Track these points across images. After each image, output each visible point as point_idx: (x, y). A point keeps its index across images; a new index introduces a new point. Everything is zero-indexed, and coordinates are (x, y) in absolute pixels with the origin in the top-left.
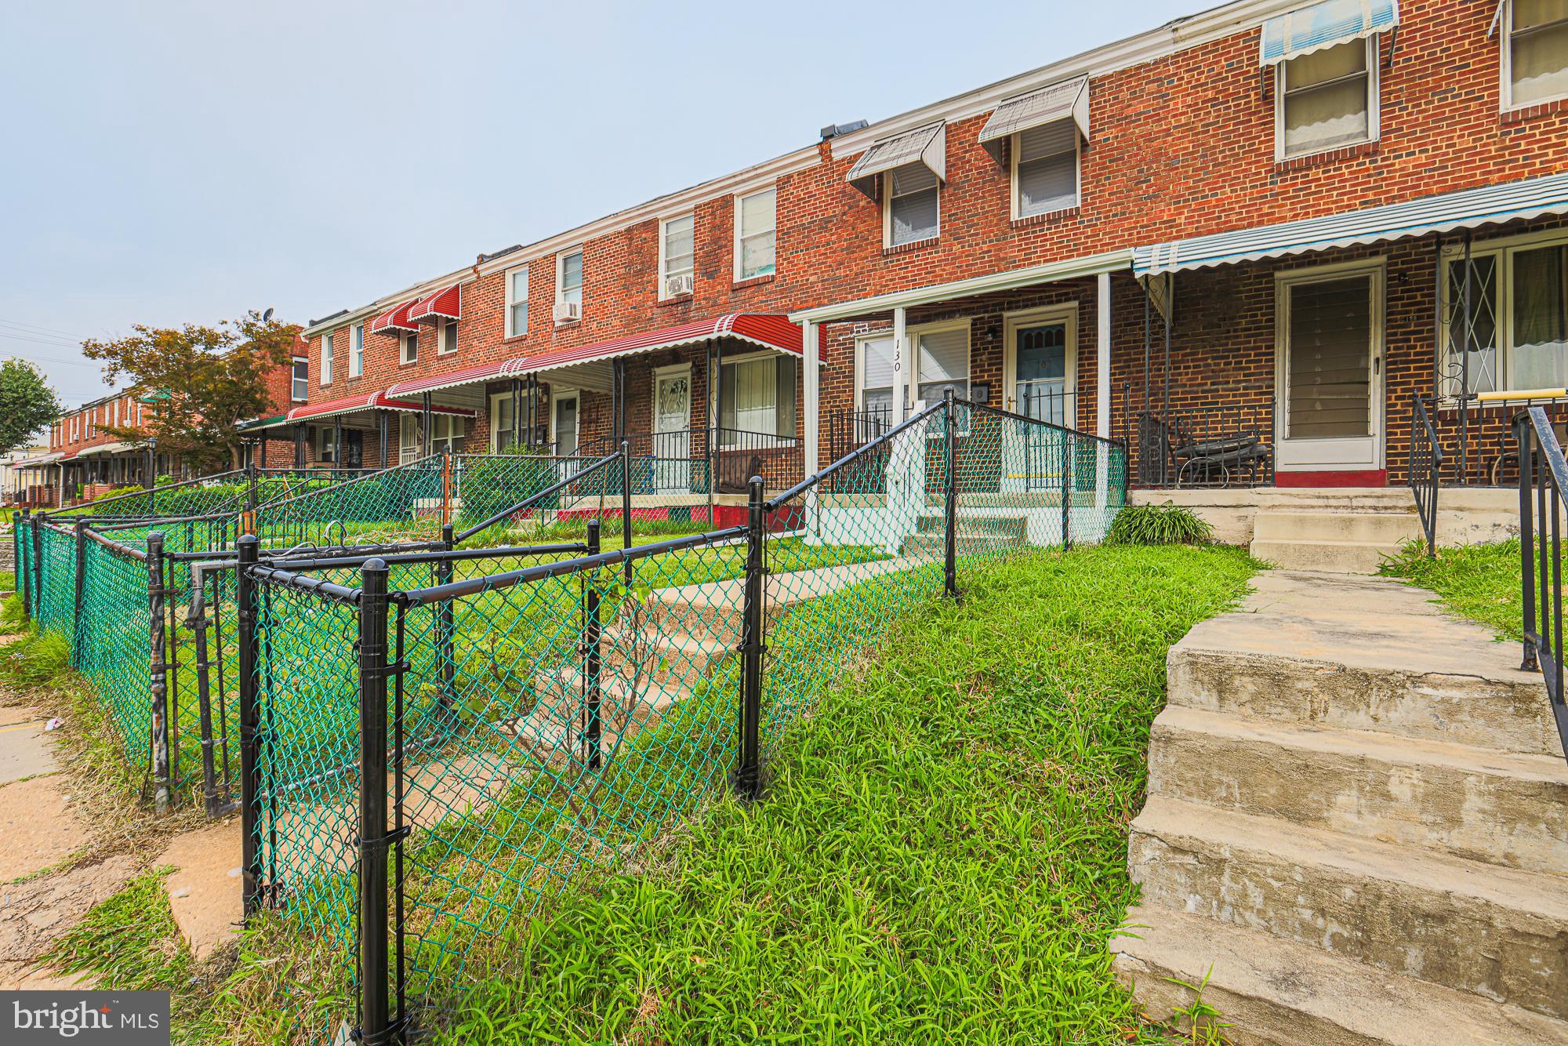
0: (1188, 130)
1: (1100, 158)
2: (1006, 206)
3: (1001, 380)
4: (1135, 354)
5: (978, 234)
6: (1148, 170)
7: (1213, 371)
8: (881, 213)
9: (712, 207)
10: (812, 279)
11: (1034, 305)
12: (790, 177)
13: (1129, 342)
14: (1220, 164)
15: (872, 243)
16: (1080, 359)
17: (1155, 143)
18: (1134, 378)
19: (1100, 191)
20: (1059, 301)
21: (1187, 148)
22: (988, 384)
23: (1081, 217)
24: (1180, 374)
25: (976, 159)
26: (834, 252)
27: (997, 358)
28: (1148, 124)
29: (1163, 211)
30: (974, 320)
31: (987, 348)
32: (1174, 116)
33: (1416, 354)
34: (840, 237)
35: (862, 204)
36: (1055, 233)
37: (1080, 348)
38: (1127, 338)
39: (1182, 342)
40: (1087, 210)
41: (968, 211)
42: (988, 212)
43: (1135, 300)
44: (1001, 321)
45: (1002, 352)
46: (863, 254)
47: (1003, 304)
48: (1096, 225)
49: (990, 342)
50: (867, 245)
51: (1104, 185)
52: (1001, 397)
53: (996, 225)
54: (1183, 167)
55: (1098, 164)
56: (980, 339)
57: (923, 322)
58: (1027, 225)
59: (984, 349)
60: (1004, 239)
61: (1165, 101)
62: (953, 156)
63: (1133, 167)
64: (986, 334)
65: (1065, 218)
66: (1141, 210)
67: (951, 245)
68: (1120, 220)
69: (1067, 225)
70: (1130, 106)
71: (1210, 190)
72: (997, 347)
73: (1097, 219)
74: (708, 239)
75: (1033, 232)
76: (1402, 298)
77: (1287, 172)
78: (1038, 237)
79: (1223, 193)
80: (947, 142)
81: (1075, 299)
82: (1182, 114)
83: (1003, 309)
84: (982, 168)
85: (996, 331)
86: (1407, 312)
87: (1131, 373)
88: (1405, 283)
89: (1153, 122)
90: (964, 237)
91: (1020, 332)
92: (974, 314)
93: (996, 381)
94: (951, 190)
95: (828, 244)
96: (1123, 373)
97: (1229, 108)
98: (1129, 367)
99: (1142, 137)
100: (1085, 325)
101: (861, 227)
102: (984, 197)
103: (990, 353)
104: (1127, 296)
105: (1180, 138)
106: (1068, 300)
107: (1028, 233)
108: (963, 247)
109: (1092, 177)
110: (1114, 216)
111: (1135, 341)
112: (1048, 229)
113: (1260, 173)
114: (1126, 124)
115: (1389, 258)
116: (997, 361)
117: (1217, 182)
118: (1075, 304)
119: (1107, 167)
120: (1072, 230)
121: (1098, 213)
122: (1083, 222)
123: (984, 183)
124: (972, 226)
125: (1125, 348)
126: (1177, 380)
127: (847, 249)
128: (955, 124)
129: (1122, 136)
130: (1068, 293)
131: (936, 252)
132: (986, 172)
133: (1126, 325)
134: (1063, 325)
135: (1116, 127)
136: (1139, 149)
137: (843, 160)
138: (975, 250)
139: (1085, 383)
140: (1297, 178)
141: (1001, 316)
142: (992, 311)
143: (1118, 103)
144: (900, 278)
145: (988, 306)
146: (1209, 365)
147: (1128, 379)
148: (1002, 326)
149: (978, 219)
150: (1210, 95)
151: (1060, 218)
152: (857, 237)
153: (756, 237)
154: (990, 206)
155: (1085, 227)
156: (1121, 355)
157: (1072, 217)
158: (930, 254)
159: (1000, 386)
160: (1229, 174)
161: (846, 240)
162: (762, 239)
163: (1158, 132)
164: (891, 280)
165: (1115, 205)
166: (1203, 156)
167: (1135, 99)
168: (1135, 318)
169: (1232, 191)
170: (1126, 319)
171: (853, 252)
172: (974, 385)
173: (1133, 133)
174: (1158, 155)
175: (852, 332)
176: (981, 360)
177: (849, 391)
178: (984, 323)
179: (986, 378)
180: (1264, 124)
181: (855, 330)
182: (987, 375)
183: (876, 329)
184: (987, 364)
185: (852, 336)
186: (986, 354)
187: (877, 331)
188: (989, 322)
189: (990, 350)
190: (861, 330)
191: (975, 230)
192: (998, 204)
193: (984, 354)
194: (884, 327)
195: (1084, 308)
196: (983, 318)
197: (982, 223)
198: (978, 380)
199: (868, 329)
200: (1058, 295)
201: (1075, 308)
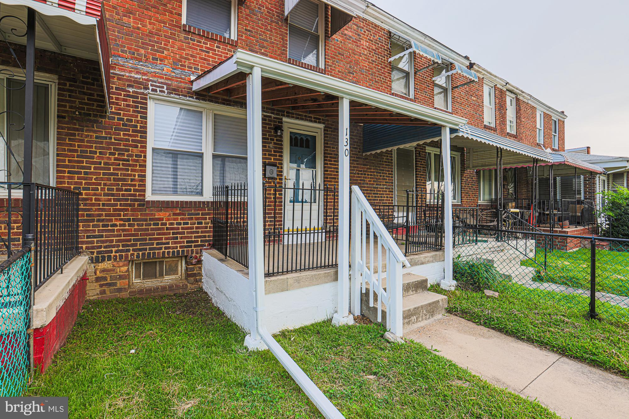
0: (367, 58)
1: (334, 48)
2: (285, 45)
3: (282, 164)
6: (353, 68)
7: (376, 179)
11: (302, 119)
14: (377, 82)
15: (171, 12)
16: (325, 160)
17: (355, 56)
20: (315, 122)
21: (366, 67)
22: (274, 165)
24: (366, 178)
28: (353, 44)
30: (264, 116)
31: (273, 140)
32: (363, 48)
33: (422, 183)
37: (324, 153)
39: (367, 162)
41: (260, 35)
42: (273, 43)
44: (282, 123)
45: (281, 145)
46: (160, 17)
47: (284, 112)
50: (165, 10)
51: (336, 64)
52: (282, 175)
53: (279, 55)
54: (366, 75)
55: (333, 51)
56: (269, 132)
57: (224, 104)
59: (271, 139)
61: (359, 38)
63: (348, 63)
64: (275, 129)
70: (346, 29)
72: (280, 141)
76: (419, 162)
81: (324, 123)
82: (365, 49)
83: (283, 115)
84: (270, 10)
86: (420, 167)
88: (420, 156)
89: (355, 45)
91: (291, 133)
92: (264, 112)
93: (279, 164)
97: (379, 58)
99: (351, 49)
100: (328, 141)
102: (271, 31)
106: (320, 123)
109: (331, 57)
114: (345, 38)
116: (279, 149)
118: (322, 126)
119: (337, 56)
123: (272, 21)
124: (263, 47)
126: (364, 181)
130: (320, 119)
134: (315, 137)
135: (341, 36)
136: (350, 55)
139: (329, 174)
141: (282, 119)
142: (277, 114)
144: (201, 58)
145: (274, 110)
146: (375, 175)
148: (282, 126)
149: (268, 45)
154: (275, 40)
158: (229, 50)
159: (281, 168)
160: (379, 88)
164: (192, 56)
166: (373, 74)
167: (348, 27)
171: (147, 9)
172: (264, 164)
173: (347, 45)
174: (357, 63)
175: (146, 88)
176: (269, 147)
177: (141, 147)
178: (270, 121)
179: (272, 160)
180: (389, 73)
181: (151, 88)
182: (272, 158)
183: (175, 94)
184: (272, 150)
185: (146, 92)
186: (273, 144)
187: (177, 97)
188: (275, 122)
189: (275, 141)
190: (158, 89)
191: (265, 51)
192: (281, 42)
193: (271, 143)
194: (186, 96)
195: (327, 131)
196: (270, 117)
197: (270, 49)
198: (267, 161)
199: (166, 91)
200: (314, 118)
201: (321, 129)
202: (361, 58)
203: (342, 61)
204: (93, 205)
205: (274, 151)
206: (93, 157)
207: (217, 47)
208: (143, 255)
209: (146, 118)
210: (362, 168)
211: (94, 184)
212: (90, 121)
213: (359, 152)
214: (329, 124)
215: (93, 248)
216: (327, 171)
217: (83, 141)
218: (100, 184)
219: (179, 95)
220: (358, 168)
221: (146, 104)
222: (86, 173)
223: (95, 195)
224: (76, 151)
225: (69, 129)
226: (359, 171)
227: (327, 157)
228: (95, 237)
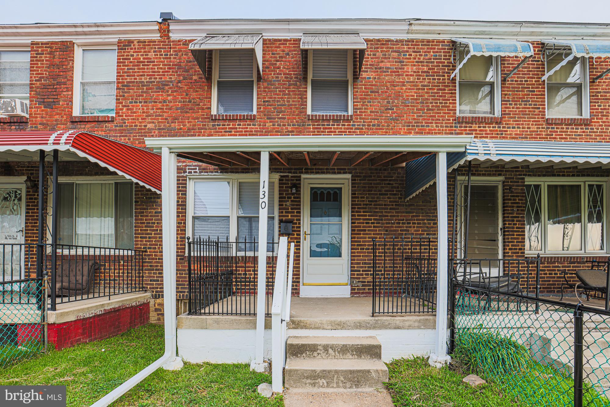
0: (414, 86)
1: (365, 88)
2: (304, 104)
3: (300, 220)
4: (386, 212)
5: (284, 118)
6: (393, 102)
7: (427, 227)
8: (210, 88)
9: (51, 48)
10: (149, 126)
11: (323, 173)
12: (130, 42)
13: (382, 205)
14: (430, 110)
15: (203, 109)
16: (352, 212)
17: (396, 88)
18: (385, 227)
19: (365, 109)
20: (339, 173)
21: (413, 96)
22: (291, 222)
23: (354, 122)
24: (410, 227)
25: (284, 68)
26: (170, 109)
27: (297, 205)
28: (392, 75)
29: (400, 129)
30: (281, 176)
31: (291, 198)
32: (407, 75)
33: (517, 228)
34: (175, 99)
35: (195, 77)
36: (337, 128)
37: (352, 205)
38: (380, 202)
39: (411, 209)
40: (357, 119)
41: (278, 101)
42: (292, 105)
43: (385, 180)
44: (300, 180)
45: (300, 201)
46: (195, 115)
47: (302, 169)
48: (362, 129)
49: (293, 194)
50: (198, 109)
51: (367, 105)
52: (300, 231)
53: (298, 115)
54: (411, 106)
55: (363, 92)
56: (285, 191)
57: (243, 172)
58: (319, 119)
59: (288, 198)
60: (303, 125)
61: (402, 65)
62: (267, 61)
63: (384, 99)
64: (291, 188)
65: (344, 120)
66: (388, 126)
67: (265, 122)
68: (376, 129)
69: (344, 125)
70: (382, 62)
71: (426, 123)
72: (298, 198)
73: (363, 125)
74: (46, 74)
75: (323, 125)
76: (511, 200)
77: (462, 123)
78: (326, 128)
79: (432, 126)
80: (263, 50)
81: (350, 173)
82: (411, 75)
83: (302, 173)
84: (288, 74)
85: (297, 186)
86: (513, 207)
87: (383, 224)
88: (512, 192)
89: (396, 75)
90: (275, 119)
91: (312, 189)
92: (281, 172)
93: (297, 220)
94: (266, 84)
95: (165, 102)
96: (379, 223)
97: (435, 79)
98: (382, 220)
99: (389, 82)
101: (194, 95)
102: (289, 94)
103: (292, 201)
104: (380, 177)
105: (410, 89)
106: (344, 173)
107: (319, 125)
108: (273, 125)
109: (360, 98)
110: (373, 125)
111: (385, 205)
112: (332, 125)
113: (450, 120)
114: (381, 72)
115: (506, 178)
116: (297, 206)
117: (429, 120)
118: (349, 176)
119: (369, 95)
120: (348, 129)
121: (364, 122)
122: (355, 125)
123: (290, 85)
124: (280, 112)
125: (380, 209)
126: (408, 231)
127: (181, 108)
128: (270, 40)
129: (379, 78)
130: (345, 169)
131: (253, 125)
132: (291, 78)
133: (380, 194)
134: (340, 189)
135: (374, 72)
136: (388, 89)
137: (179, 41)
138: (282, 129)
140: (466, 127)
141: (300, 177)
142: (294, 173)
143: (376, 58)
145: (291, 169)
146: (425, 223)
147: (382, 227)
148: (300, 184)
149: (286, 108)
150: (426, 69)
151: (340, 119)
152: (190, 102)
153: (95, 83)
154: (293, 101)
155: (356, 129)
156: (377, 212)
157: (348, 120)
158: (248, 125)
159: (299, 223)
160: (435, 116)
161: (180, 102)
162: (102, 86)
163: (398, 82)
165: (374, 119)
166: (422, 103)
167: (385, 58)
168: (385, 191)
169: (436, 126)
170: (380, 191)
171: (187, 112)
172: (281, 221)
173: (384, 78)
174: (398, 95)
175: (185, 172)
176: (286, 205)
177: (182, 216)
178: (288, 180)
179: (290, 217)
180: (452, 93)
181: (188, 171)
182: (290, 215)
183: (205, 172)
184: (290, 208)
185: (185, 175)
186: (290, 201)
187: (206, 174)
188: (292, 180)
189: (292, 199)
190: (193, 171)
191: (283, 115)
192: (299, 101)
193: (288, 201)
194: (212, 172)
195: (355, 180)
196: (287, 176)
197: (288, 112)
198: (284, 218)
199: (198, 171)
200: (338, 169)
201: (348, 179)
202: (404, 88)
203: (376, 99)
204: (153, 259)
205: (292, 209)
206: (153, 227)
207: (238, 125)
208: (183, 295)
209: (185, 194)
210: (405, 216)
211: (154, 245)
212: (151, 202)
213: (400, 198)
214: (357, 173)
215: (153, 288)
216: (355, 223)
217: (147, 216)
218: (157, 245)
219: (207, 172)
220: (398, 216)
221: (186, 184)
222: (149, 238)
223: (154, 252)
224: (144, 223)
225: (141, 209)
226: (399, 220)
227: (355, 208)
228: (154, 281)
